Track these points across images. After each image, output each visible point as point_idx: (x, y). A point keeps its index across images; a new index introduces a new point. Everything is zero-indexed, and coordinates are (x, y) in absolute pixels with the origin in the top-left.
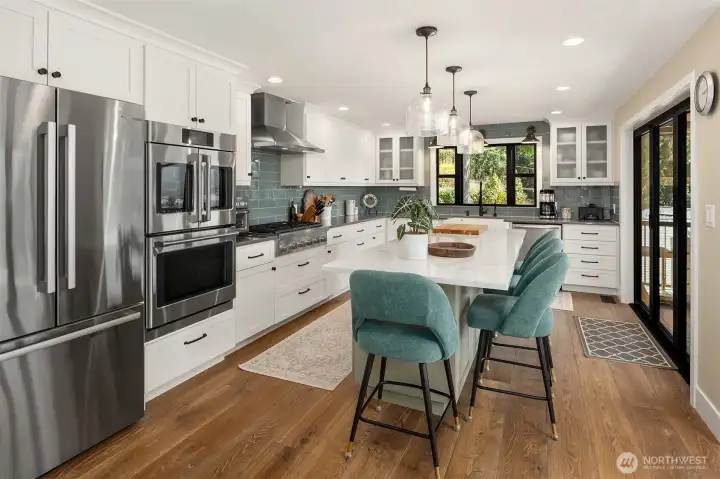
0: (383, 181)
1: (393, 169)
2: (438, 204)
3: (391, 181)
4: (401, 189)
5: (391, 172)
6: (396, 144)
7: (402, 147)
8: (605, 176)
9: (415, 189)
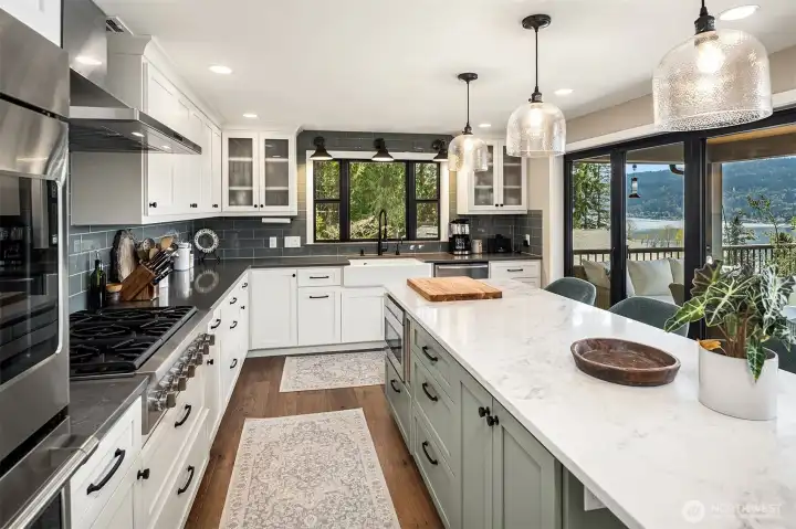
0: (234, 208)
1: (255, 189)
2: (315, 241)
3: (251, 208)
4: (264, 220)
5: (250, 194)
6: (259, 149)
7: (268, 153)
8: (520, 203)
9: (288, 221)
